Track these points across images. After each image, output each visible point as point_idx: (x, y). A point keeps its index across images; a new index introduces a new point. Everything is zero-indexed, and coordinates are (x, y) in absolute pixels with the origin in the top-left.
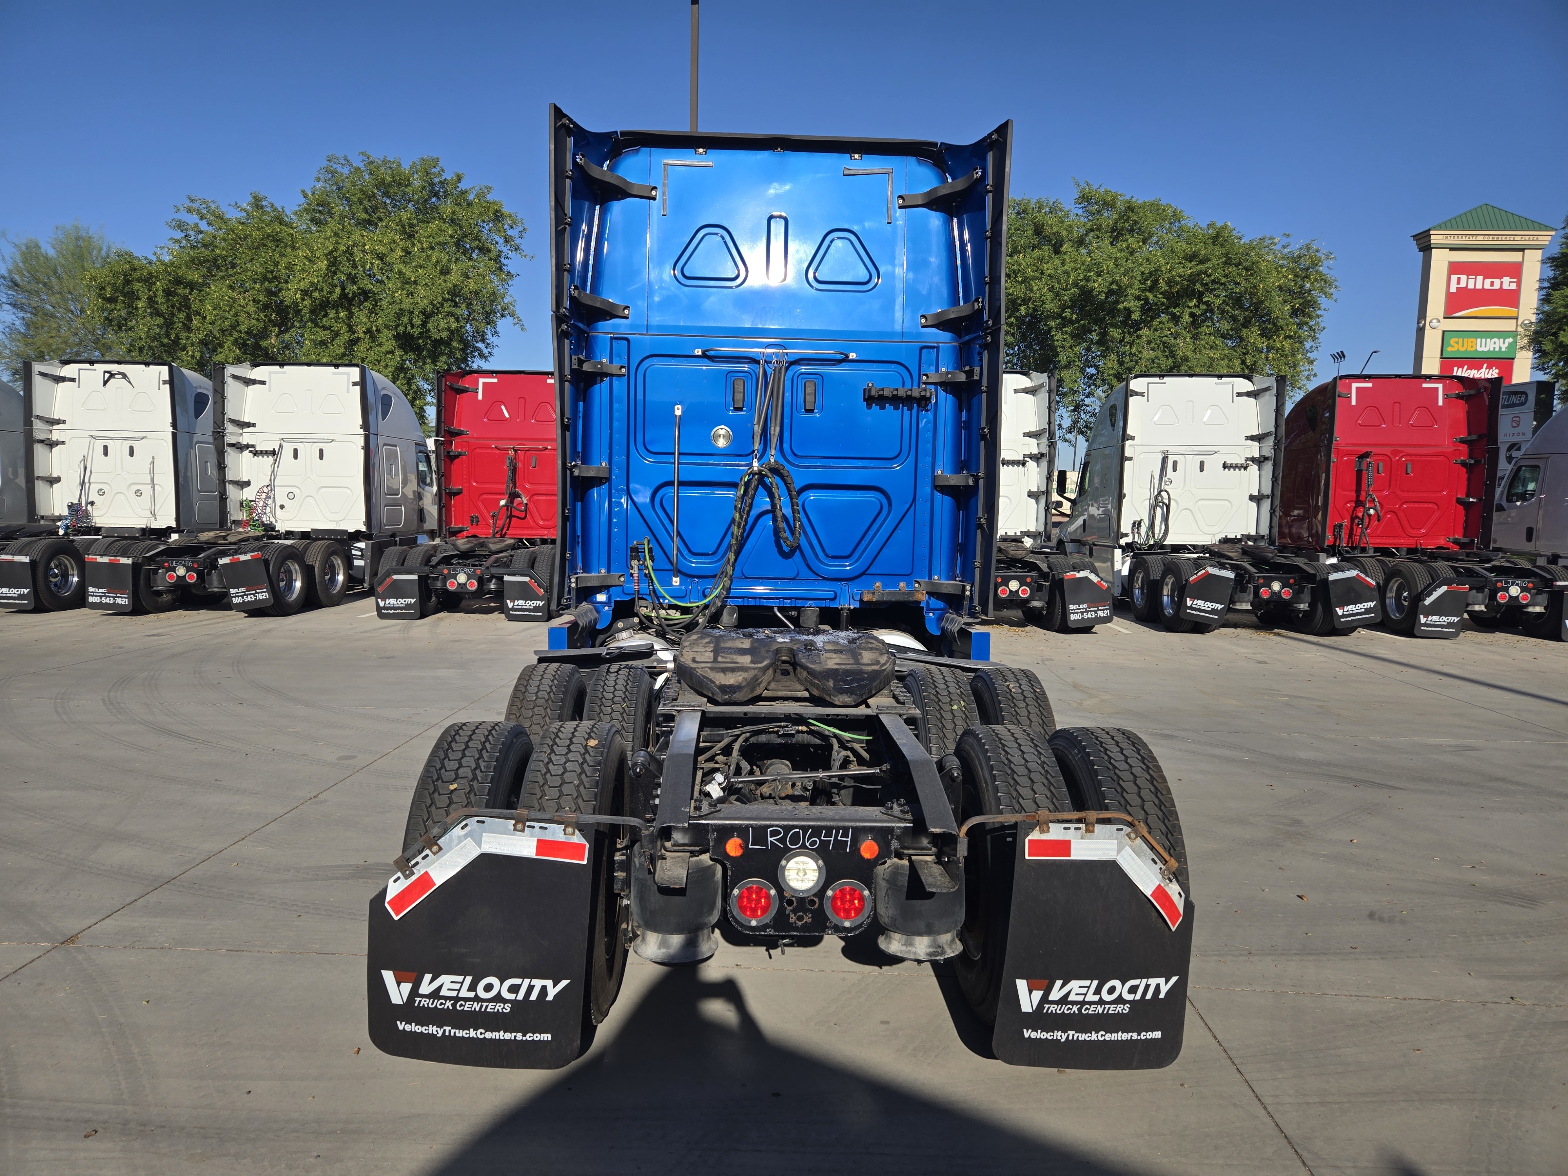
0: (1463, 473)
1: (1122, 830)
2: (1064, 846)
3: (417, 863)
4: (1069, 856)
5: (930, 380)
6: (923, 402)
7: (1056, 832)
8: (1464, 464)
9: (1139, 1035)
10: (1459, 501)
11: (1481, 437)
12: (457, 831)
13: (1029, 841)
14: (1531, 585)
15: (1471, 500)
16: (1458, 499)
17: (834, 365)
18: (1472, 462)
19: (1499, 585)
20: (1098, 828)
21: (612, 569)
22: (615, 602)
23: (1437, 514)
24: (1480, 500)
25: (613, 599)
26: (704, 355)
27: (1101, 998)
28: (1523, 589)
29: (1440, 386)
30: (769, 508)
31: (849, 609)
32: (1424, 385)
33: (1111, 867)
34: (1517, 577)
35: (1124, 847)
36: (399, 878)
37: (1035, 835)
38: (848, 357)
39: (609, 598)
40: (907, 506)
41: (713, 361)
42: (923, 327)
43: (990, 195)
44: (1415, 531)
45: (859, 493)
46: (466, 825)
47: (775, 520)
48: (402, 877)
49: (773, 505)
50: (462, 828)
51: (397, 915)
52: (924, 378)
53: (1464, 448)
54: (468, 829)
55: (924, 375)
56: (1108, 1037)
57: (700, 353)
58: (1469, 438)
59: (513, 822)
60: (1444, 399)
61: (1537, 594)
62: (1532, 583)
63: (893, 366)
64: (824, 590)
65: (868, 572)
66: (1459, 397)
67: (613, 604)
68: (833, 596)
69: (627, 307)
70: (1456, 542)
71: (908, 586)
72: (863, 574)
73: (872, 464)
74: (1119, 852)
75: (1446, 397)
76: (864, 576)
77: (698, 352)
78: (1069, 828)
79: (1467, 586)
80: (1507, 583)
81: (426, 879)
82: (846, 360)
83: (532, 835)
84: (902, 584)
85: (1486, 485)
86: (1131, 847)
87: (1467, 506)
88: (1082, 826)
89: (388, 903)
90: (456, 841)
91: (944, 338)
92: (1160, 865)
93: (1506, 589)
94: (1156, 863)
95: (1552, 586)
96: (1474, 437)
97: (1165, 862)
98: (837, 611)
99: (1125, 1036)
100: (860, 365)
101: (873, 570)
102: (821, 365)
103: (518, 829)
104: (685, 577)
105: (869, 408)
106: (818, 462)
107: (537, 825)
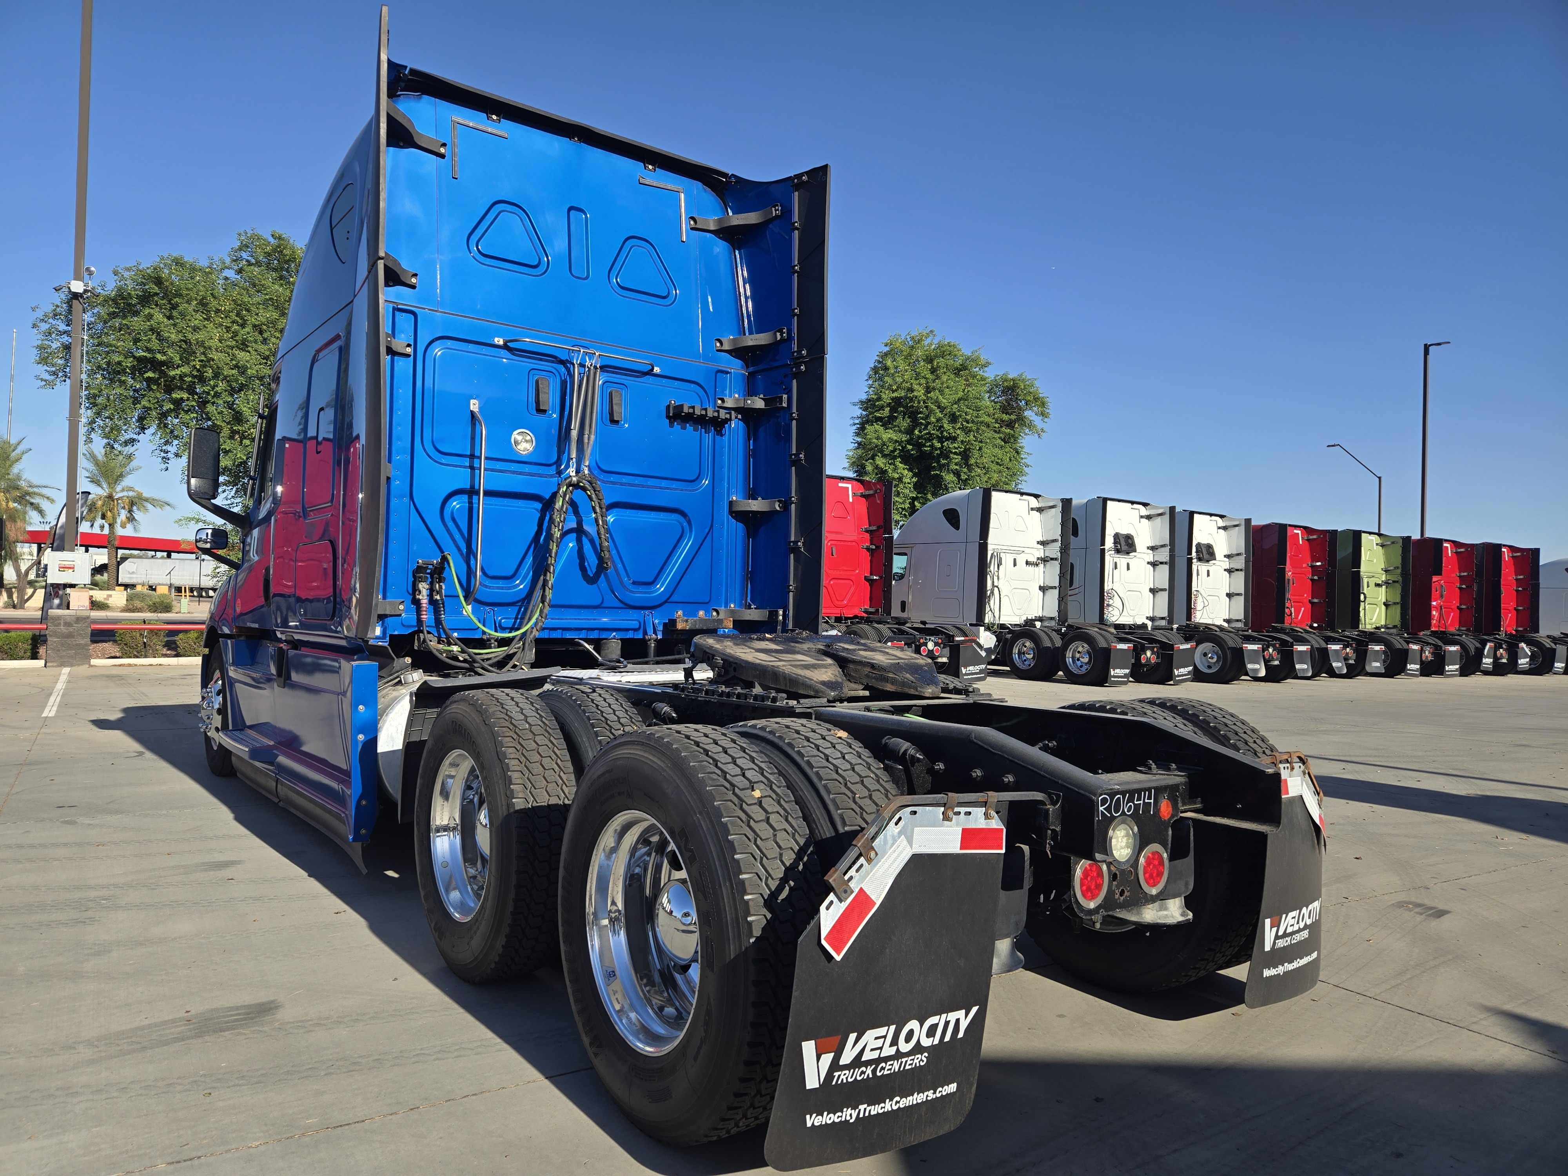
0: (867, 556)
3: (851, 878)
5: (726, 405)
6: (718, 425)
8: (868, 549)
10: (866, 579)
11: (879, 528)
12: (892, 829)
14: (940, 641)
15: (875, 578)
16: (865, 577)
17: (637, 377)
18: (874, 547)
19: (922, 641)
21: (388, 595)
22: (391, 636)
23: (853, 589)
24: (881, 577)
25: (389, 632)
26: (505, 347)
28: (936, 644)
29: (849, 486)
30: (575, 525)
31: (656, 640)
32: (840, 485)
34: (932, 635)
36: (831, 903)
38: (652, 370)
39: (384, 632)
40: (707, 530)
41: (514, 354)
42: (718, 351)
43: (796, 232)
44: (839, 603)
45: (662, 515)
46: (900, 819)
47: (579, 541)
48: (835, 900)
49: (580, 523)
50: (896, 824)
51: (838, 954)
52: (719, 402)
53: (867, 536)
54: (901, 824)
55: (720, 399)
57: (501, 342)
58: (871, 528)
59: (942, 809)
60: (853, 497)
61: (943, 648)
62: (941, 639)
63: (692, 385)
64: (630, 619)
65: (672, 599)
66: (862, 496)
67: (388, 638)
68: (637, 627)
69: (415, 275)
70: (866, 612)
71: (706, 615)
72: (666, 602)
73: (675, 485)
75: (854, 495)
76: (667, 604)
77: (500, 341)
79: (903, 642)
80: (926, 639)
81: (863, 899)
82: (650, 373)
83: (957, 825)
84: (701, 613)
85: (885, 565)
87: (871, 582)
89: (826, 939)
90: (890, 842)
91: (736, 367)
93: (926, 644)
95: (953, 641)
96: (874, 528)
98: (644, 642)
100: (664, 380)
101: (674, 598)
102: (626, 375)
103: (946, 818)
104: (477, 605)
105: (671, 425)
106: (625, 479)
107: (963, 810)
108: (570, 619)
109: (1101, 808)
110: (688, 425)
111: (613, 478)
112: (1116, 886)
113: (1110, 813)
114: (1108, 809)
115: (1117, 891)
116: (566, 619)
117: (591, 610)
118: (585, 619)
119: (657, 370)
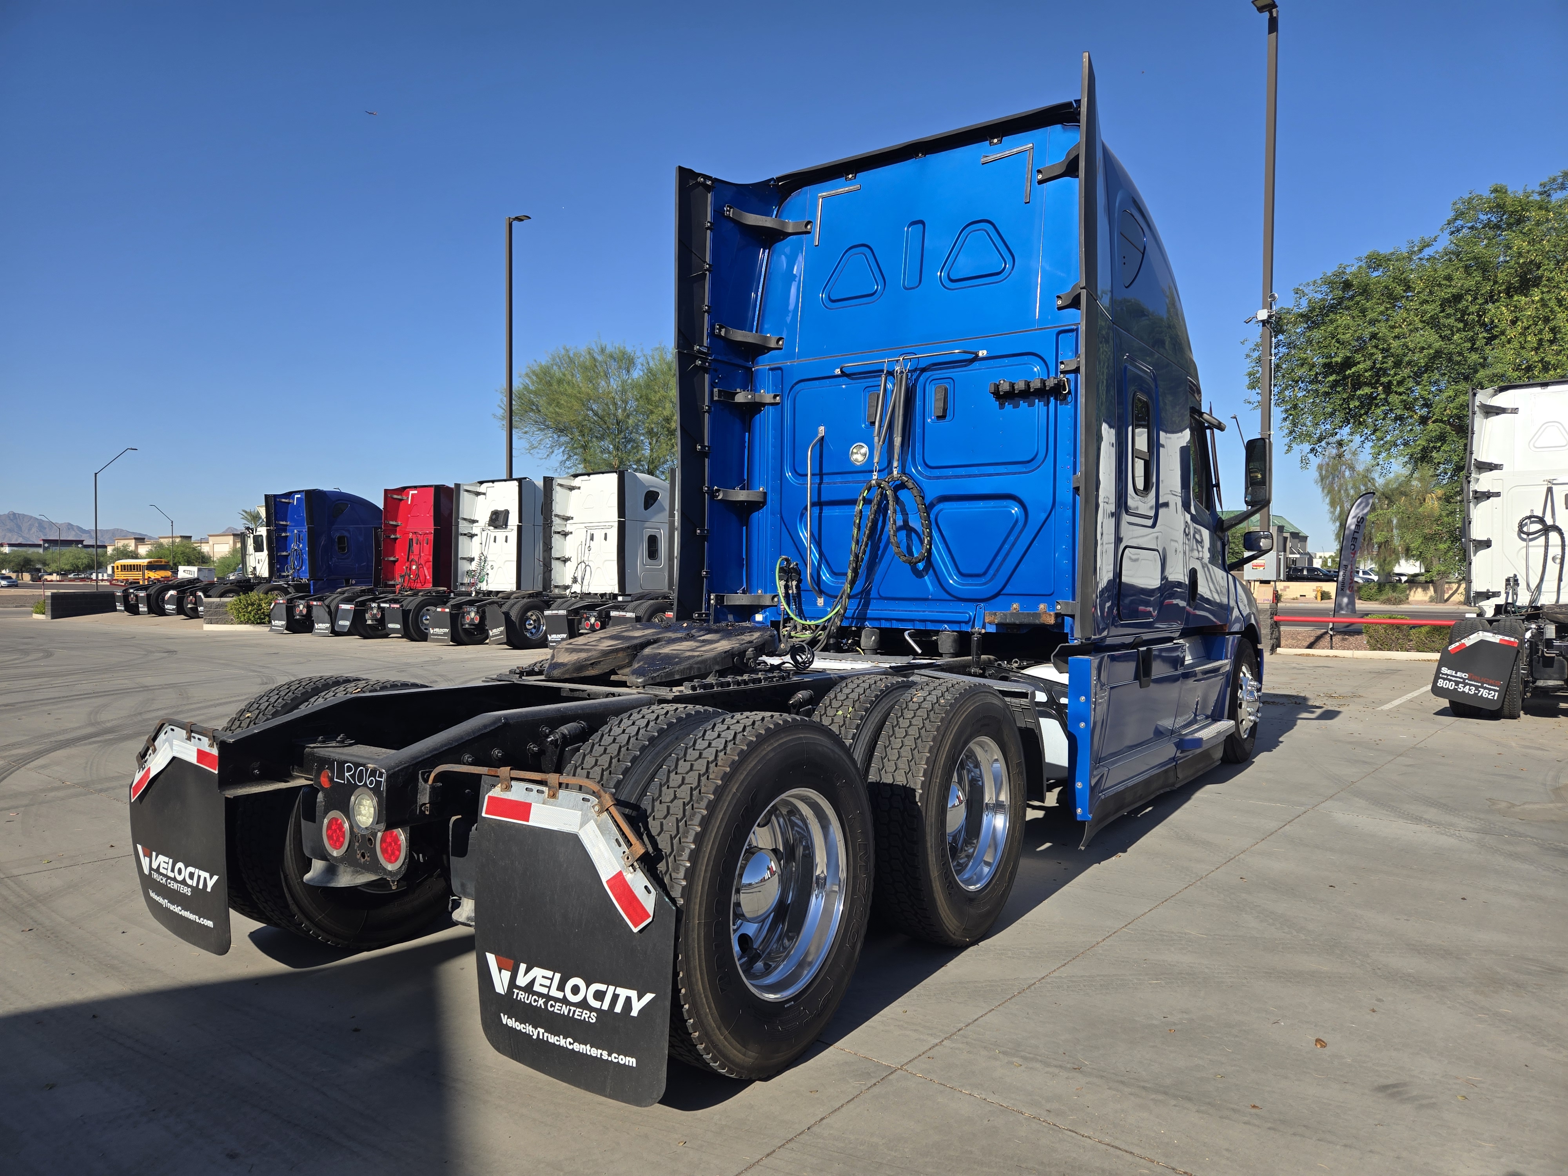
1: (588, 800)
2: (523, 810)
4: (528, 821)
5: (1068, 368)
7: (518, 792)
9: (610, 1055)
13: (489, 797)
17: (965, 366)
20: (562, 793)
26: (843, 374)
27: (565, 995)
31: (981, 633)
33: (573, 841)
35: (589, 820)
37: (497, 792)
38: (979, 354)
41: (853, 379)
42: (1059, 309)
45: (992, 503)
46: (166, 732)
47: (909, 537)
49: (906, 522)
52: (1061, 367)
54: (167, 735)
55: (1061, 363)
56: (577, 1047)
59: (185, 732)
63: (1030, 358)
64: (959, 612)
65: (1003, 592)
68: (967, 620)
69: (779, 339)
71: (1047, 607)
72: (998, 594)
74: (583, 824)
76: (1000, 596)
77: (838, 371)
78: (531, 790)
82: (975, 358)
83: (195, 745)
84: (1042, 606)
86: (596, 821)
88: (545, 789)
92: (624, 847)
94: (620, 845)
97: (629, 844)
99: (595, 1052)
100: (992, 361)
101: (1009, 589)
102: (953, 368)
103: (189, 739)
104: (827, 597)
105: (1002, 406)
106: (950, 472)
107: (197, 736)
108: (902, 611)
109: (347, 774)
110: (1021, 402)
111: (937, 472)
112: (358, 847)
113: (354, 780)
114: (353, 776)
115: (358, 852)
116: (898, 611)
117: (923, 602)
118: (915, 611)
119: (982, 353)
